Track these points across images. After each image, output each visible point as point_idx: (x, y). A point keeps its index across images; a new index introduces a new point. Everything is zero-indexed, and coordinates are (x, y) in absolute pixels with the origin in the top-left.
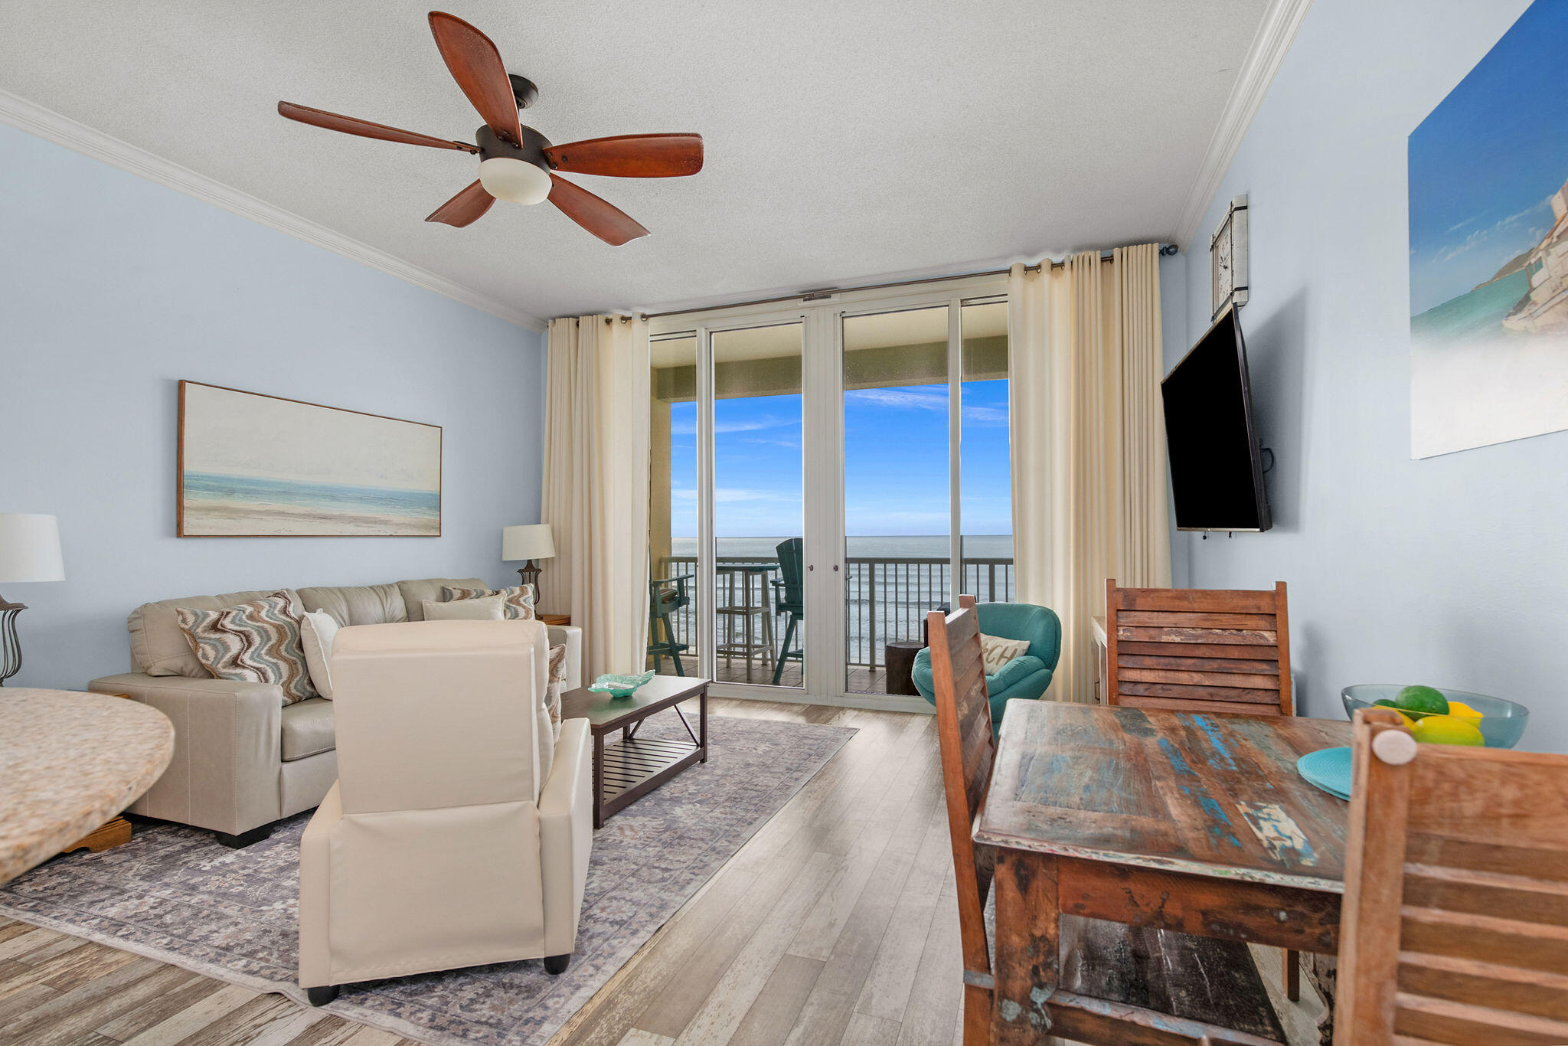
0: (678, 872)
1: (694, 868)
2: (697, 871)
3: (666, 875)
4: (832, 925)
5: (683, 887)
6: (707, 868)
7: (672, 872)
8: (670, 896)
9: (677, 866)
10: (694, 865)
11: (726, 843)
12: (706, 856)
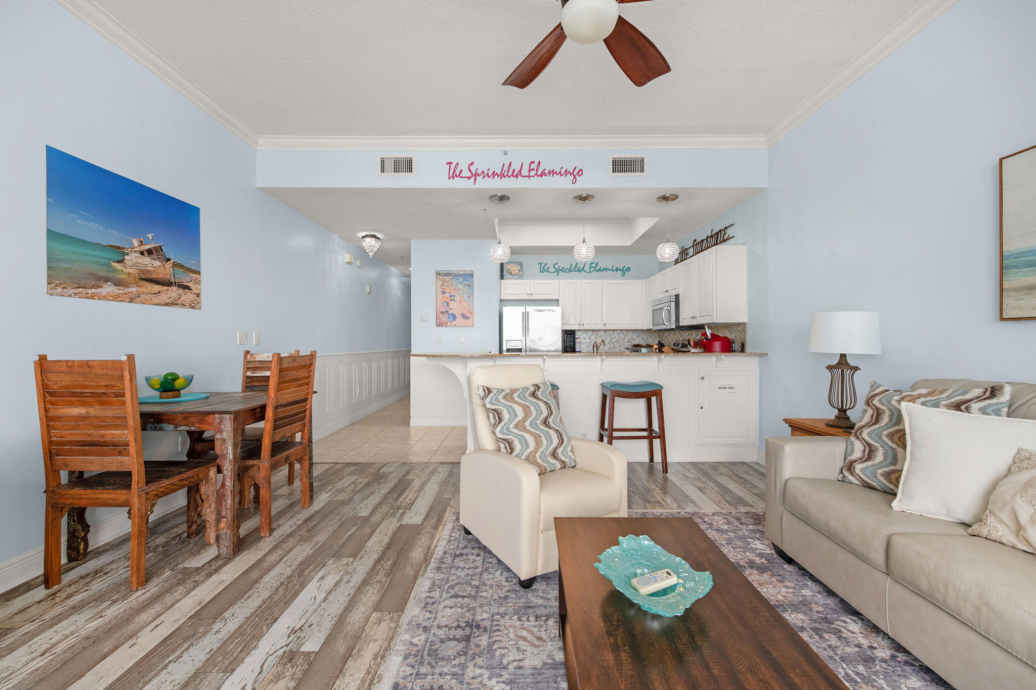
0: (444, 596)
1: (433, 603)
2: (431, 601)
3: (452, 592)
4: (322, 578)
5: (433, 584)
6: (423, 606)
7: (448, 595)
8: (438, 576)
9: (447, 603)
10: (434, 606)
11: (415, 641)
12: (428, 619)
